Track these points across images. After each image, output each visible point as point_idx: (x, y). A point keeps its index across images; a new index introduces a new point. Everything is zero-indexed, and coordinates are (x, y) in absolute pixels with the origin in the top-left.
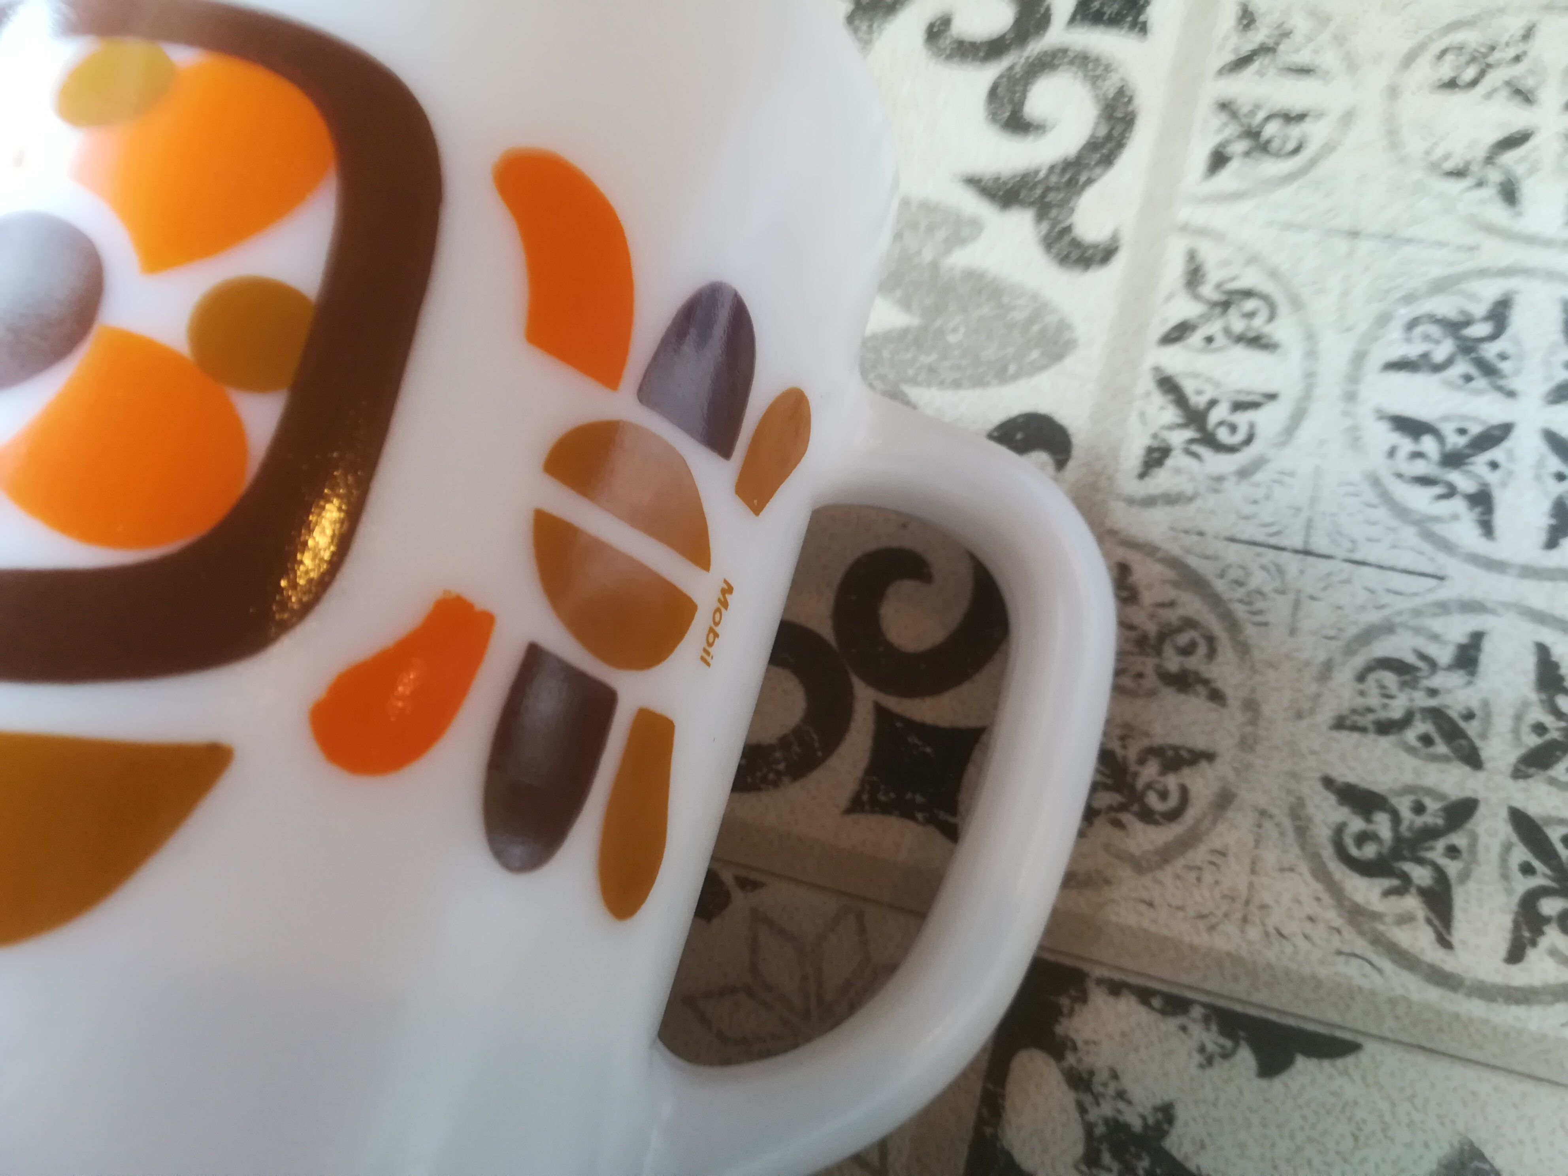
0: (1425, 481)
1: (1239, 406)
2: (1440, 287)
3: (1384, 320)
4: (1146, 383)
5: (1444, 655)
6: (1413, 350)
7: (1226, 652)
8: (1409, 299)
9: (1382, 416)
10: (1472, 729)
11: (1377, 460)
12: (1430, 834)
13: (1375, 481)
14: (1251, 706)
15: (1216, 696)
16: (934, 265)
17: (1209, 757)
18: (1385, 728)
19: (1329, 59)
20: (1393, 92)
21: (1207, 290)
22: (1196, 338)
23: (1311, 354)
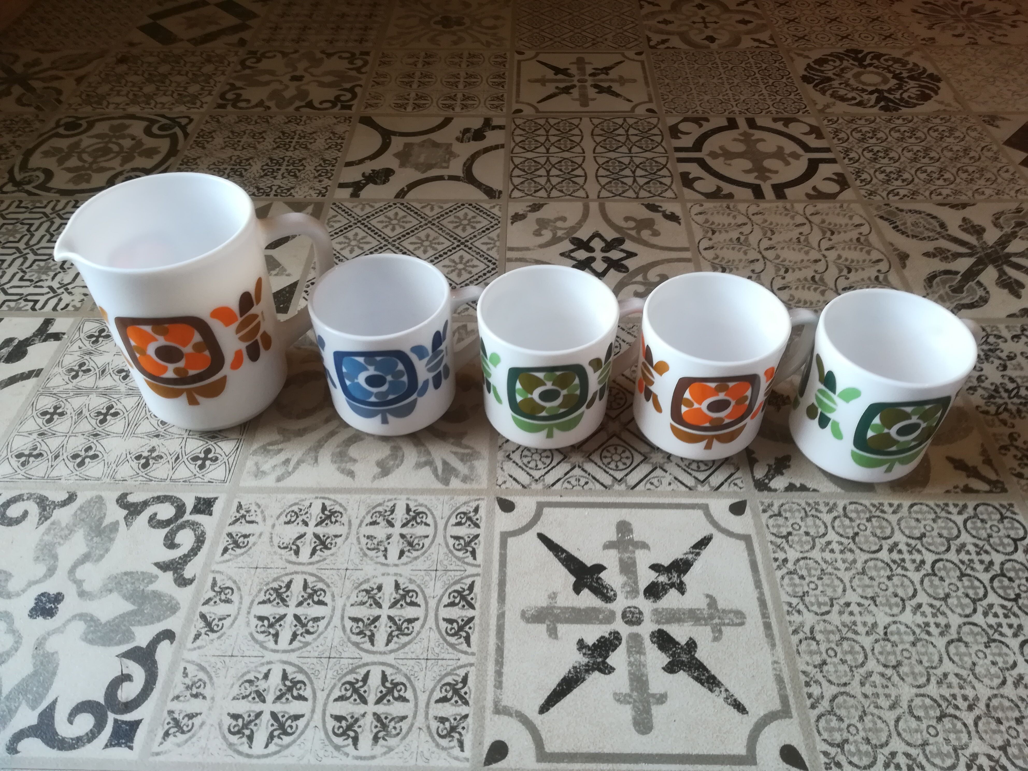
0: (263, 632)
1: (220, 620)
2: (275, 580)
3: (260, 590)
4: (198, 616)
5: (260, 676)
6: (265, 599)
7: (208, 685)
8: (267, 584)
9: (255, 616)
10: (264, 694)
11: (253, 629)
12: (251, 722)
13: (251, 635)
14: (213, 699)
15: (204, 698)
16: (143, 590)
17: (201, 714)
18: (243, 698)
19: (259, 519)
20: (274, 526)
21: (217, 589)
22: (212, 603)
23: (241, 603)
